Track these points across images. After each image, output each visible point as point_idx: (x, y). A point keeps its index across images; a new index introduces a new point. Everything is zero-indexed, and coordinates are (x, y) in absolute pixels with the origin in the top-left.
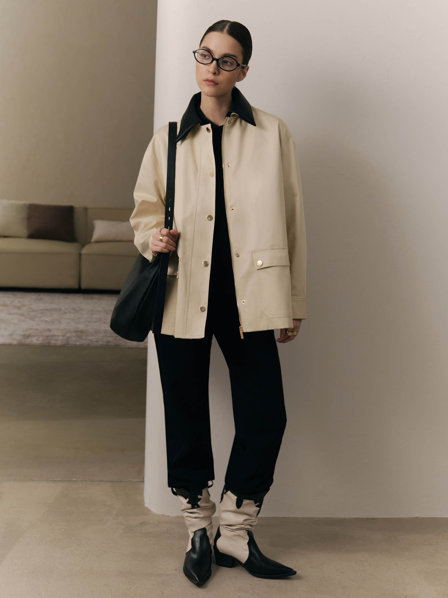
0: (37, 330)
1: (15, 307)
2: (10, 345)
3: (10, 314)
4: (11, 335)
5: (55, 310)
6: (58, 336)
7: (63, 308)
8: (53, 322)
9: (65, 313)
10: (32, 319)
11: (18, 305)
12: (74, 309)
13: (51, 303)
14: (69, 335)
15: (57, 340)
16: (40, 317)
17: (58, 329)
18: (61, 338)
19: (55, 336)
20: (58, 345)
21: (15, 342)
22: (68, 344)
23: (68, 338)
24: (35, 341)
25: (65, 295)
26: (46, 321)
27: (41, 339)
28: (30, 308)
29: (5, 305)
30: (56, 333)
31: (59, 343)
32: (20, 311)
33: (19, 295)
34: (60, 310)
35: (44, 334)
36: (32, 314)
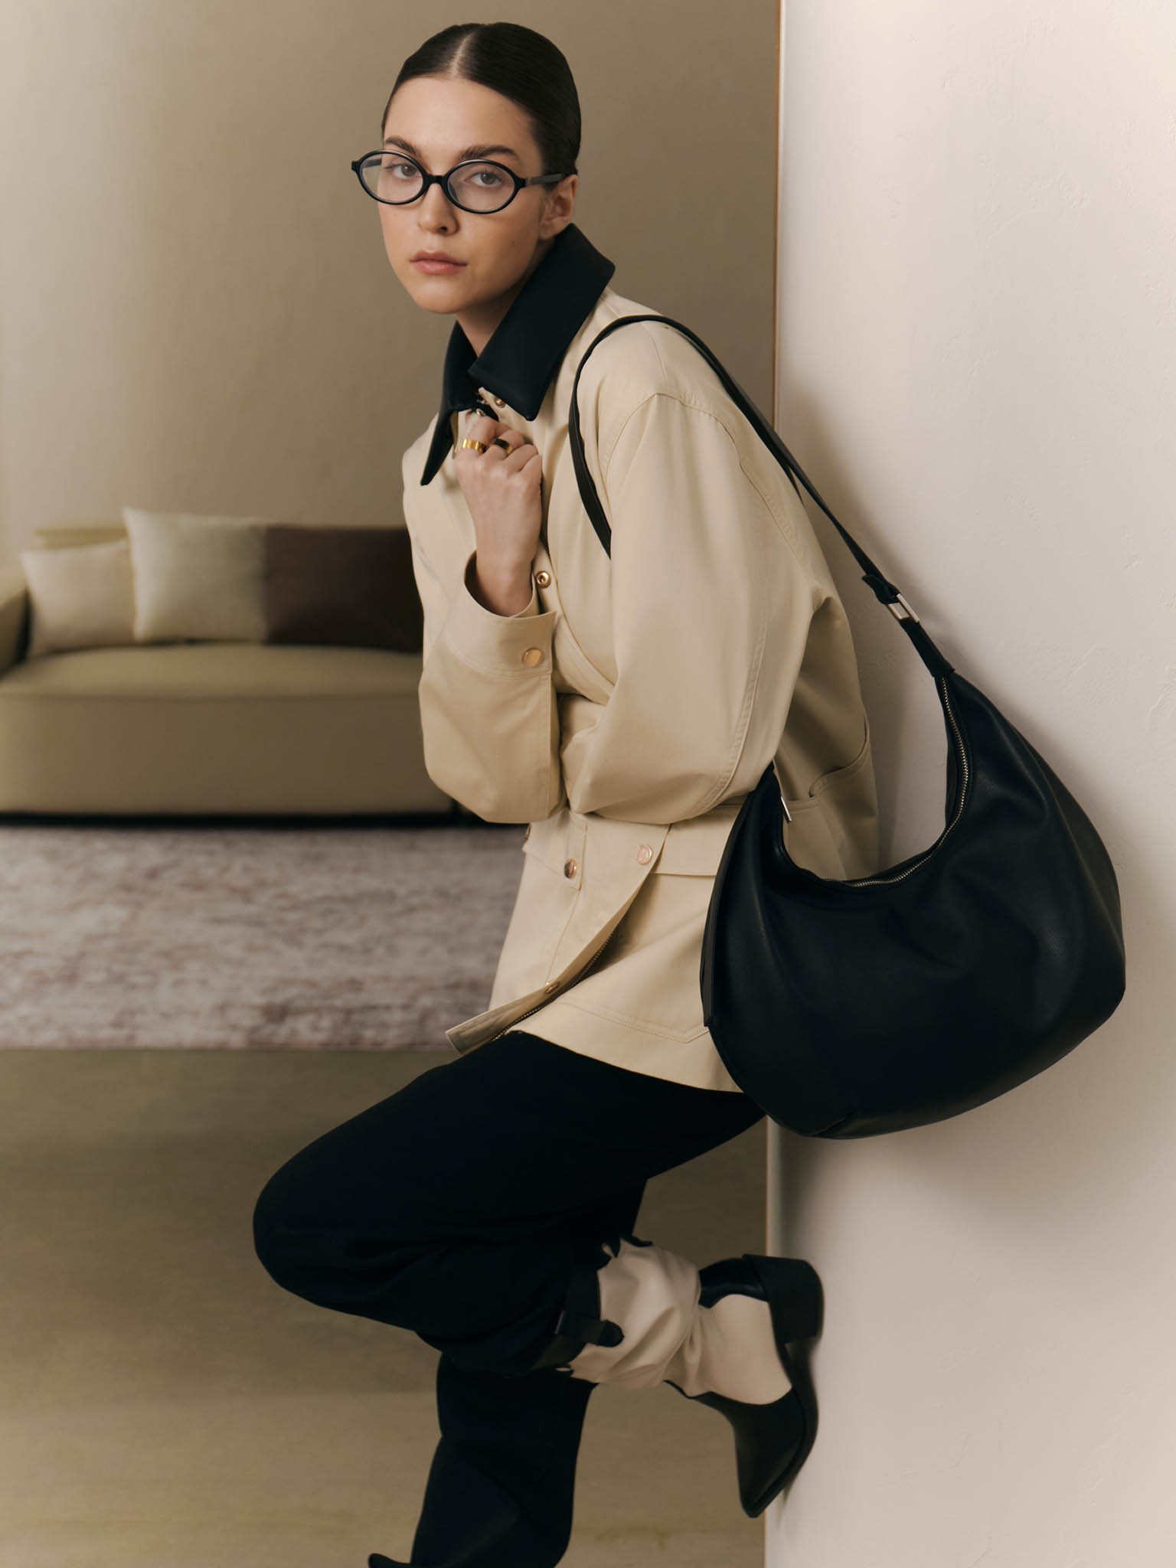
0: (312, 984)
1: (233, 890)
2: (221, 1051)
3: (219, 921)
4: (223, 1008)
5: (375, 896)
6: (388, 1008)
7: (401, 891)
8: (367, 950)
9: (411, 910)
10: (294, 938)
11: (243, 882)
12: (442, 893)
13: (357, 870)
14: (425, 1001)
15: (384, 1026)
16: (319, 932)
17: (386, 979)
18: (397, 1016)
19: (373, 1008)
20: (388, 1046)
21: (237, 1040)
22: (425, 1043)
23: (426, 1016)
24: (306, 1031)
25: (404, 838)
26: (343, 948)
27: (326, 1022)
28: (283, 896)
29: (199, 886)
30: (379, 995)
31: (393, 1037)
32: (249, 910)
33: (244, 840)
34: (391, 897)
35: (338, 1003)
36: (292, 917)
